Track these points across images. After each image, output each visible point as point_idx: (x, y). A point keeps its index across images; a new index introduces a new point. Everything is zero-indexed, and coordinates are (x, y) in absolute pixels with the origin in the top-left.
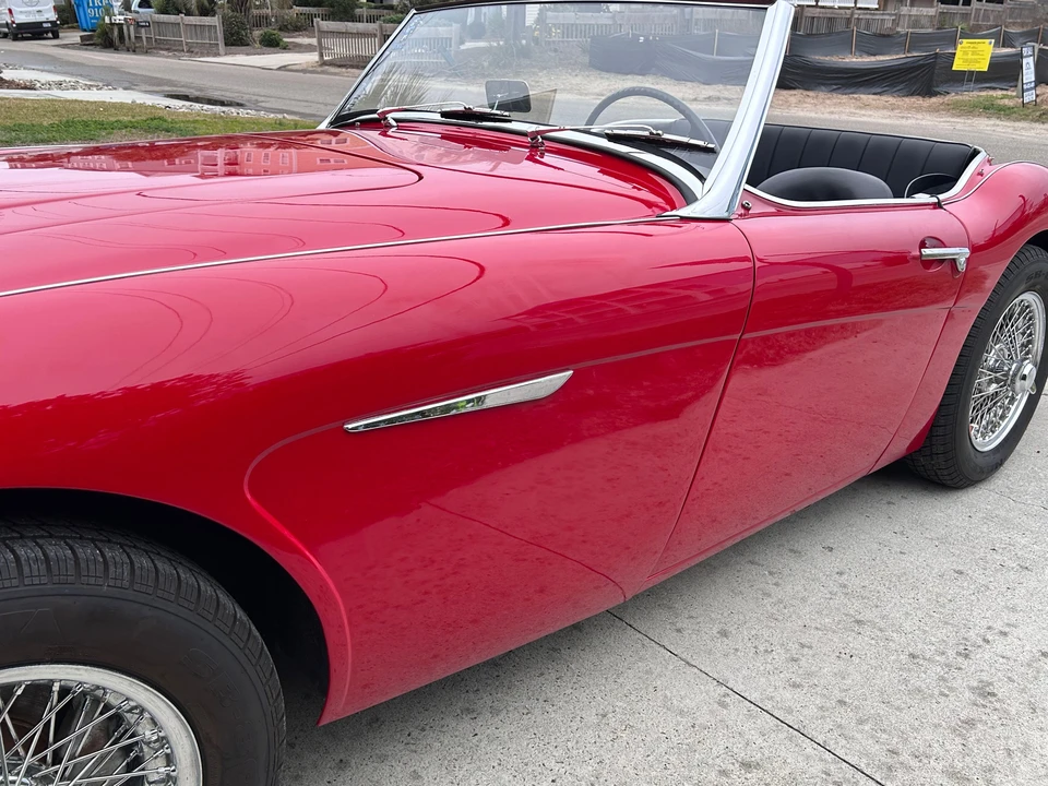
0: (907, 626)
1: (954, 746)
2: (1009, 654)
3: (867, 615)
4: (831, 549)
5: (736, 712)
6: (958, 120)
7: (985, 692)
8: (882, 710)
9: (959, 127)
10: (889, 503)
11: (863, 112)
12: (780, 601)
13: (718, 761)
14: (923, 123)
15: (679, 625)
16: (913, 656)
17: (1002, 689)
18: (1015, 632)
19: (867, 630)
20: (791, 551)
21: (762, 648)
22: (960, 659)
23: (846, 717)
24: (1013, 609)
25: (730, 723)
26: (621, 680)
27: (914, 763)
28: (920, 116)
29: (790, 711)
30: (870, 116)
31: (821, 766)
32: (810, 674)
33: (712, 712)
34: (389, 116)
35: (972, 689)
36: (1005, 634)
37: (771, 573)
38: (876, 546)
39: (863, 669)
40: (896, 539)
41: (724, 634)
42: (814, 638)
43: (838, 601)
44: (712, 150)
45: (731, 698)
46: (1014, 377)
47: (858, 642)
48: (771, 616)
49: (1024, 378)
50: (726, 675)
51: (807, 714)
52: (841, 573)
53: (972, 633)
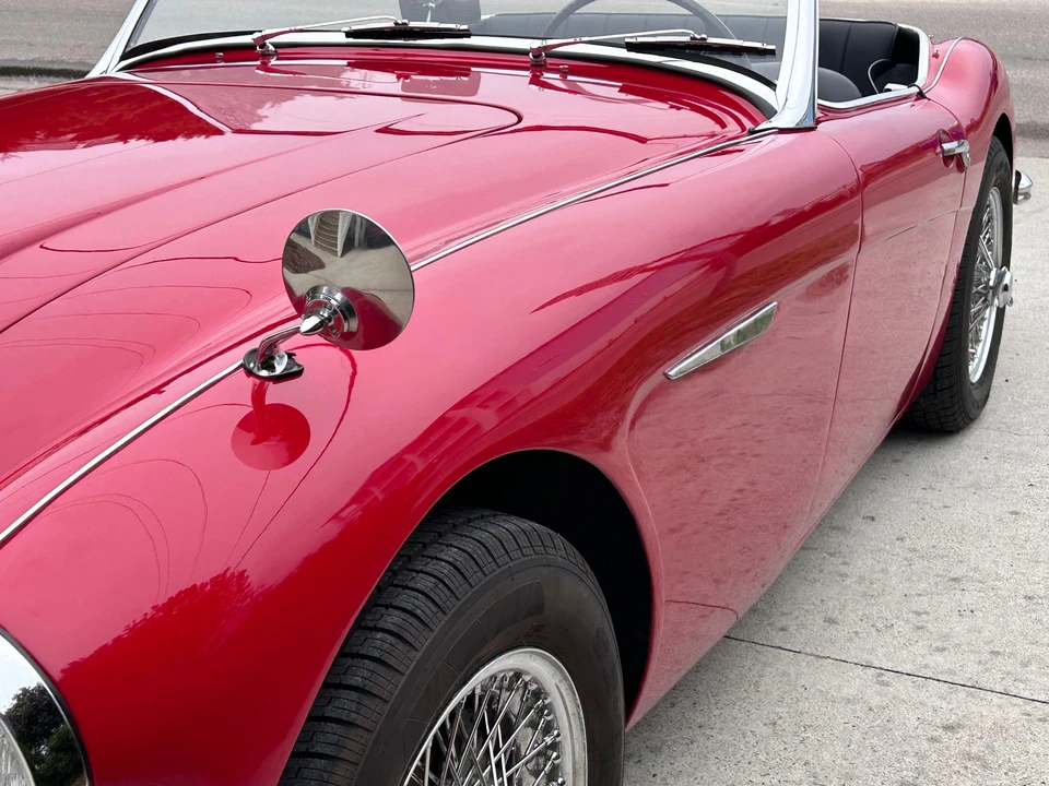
0: (1001, 571)
3: (958, 572)
4: (873, 519)
5: (902, 687)
8: (1036, 650)
10: (896, 461)
13: (920, 731)
15: (779, 625)
16: (1026, 598)
19: (966, 585)
20: (833, 528)
21: (880, 625)
23: (1010, 664)
25: (905, 697)
26: (762, 689)
29: (951, 672)
31: (1017, 710)
32: (946, 637)
33: (878, 693)
34: (267, 41)
37: (831, 555)
38: (914, 506)
39: (992, 619)
40: (930, 496)
41: (831, 621)
42: (923, 603)
43: (918, 566)
44: (772, 52)
45: (887, 677)
46: (995, 289)
47: (969, 599)
48: (864, 594)
49: (1006, 288)
50: (865, 657)
51: (970, 671)
52: (901, 539)
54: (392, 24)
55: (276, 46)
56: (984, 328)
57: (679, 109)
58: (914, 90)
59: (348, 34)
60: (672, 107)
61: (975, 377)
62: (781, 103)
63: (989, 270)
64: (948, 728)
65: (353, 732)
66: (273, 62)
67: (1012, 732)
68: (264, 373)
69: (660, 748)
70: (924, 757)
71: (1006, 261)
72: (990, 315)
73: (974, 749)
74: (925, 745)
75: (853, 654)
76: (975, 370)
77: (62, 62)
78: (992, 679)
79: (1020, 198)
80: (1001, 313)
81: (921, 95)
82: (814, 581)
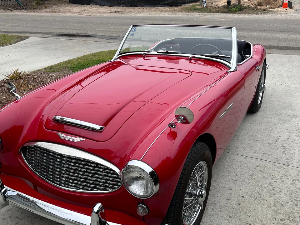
0: (264, 139)
1: (284, 155)
2: (283, 140)
3: (257, 139)
4: (242, 129)
5: (249, 159)
6: (188, 14)
7: (283, 146)
8: (271, 153)
9: (190, 16)
11: (162, 13)
12: (241, 140)
13: (252, 167)
14: (180, 15)
15: (228, 148)
16: (269, 144)
17: (285, 145)
19: (259, 141)
21: (245, 149)
22: (276, 142)
23: (266, 155)
24: (279, 132)
25: (250, 161)
26: (227, 160)
27: (280, 159)
28: (178, 13)
29: (257, 157)
30: (165, 14)
31: (268, 163)
32: (256, 151)
35: (281, 146)
36: (280, 137)
37: (236, 136)
38: (249, 127)
39: (263, 148)
40: (252, 125)
41: (237, 148)
42: (252, 145)
43: (251, 138)
44: (230, 57)
45: (247, 158)
46: (263, 88)
47: (259, 144)
49: (265, 88)
50: (243, 154)
51: (260, 157)
52: (247, 133)
53: (275, 138)
54: (165, 51)
56: (260, 94)
57: (214, 67)
58: (251, 57)
60: (213, 67)
61: (259, 103)
62: (231, 66)
63: (262, 85)
64: (257, 166)
67: (267, 167)
68: (172, 127)
70: (253, 171)
71: (264, 83)
73: (261, 170)
74: (253, 169)
75: (241, 154)
77: (82, 33)
78: (264, 158)
79: (267, 69)
80: (263, 92)
82: (233, 141)
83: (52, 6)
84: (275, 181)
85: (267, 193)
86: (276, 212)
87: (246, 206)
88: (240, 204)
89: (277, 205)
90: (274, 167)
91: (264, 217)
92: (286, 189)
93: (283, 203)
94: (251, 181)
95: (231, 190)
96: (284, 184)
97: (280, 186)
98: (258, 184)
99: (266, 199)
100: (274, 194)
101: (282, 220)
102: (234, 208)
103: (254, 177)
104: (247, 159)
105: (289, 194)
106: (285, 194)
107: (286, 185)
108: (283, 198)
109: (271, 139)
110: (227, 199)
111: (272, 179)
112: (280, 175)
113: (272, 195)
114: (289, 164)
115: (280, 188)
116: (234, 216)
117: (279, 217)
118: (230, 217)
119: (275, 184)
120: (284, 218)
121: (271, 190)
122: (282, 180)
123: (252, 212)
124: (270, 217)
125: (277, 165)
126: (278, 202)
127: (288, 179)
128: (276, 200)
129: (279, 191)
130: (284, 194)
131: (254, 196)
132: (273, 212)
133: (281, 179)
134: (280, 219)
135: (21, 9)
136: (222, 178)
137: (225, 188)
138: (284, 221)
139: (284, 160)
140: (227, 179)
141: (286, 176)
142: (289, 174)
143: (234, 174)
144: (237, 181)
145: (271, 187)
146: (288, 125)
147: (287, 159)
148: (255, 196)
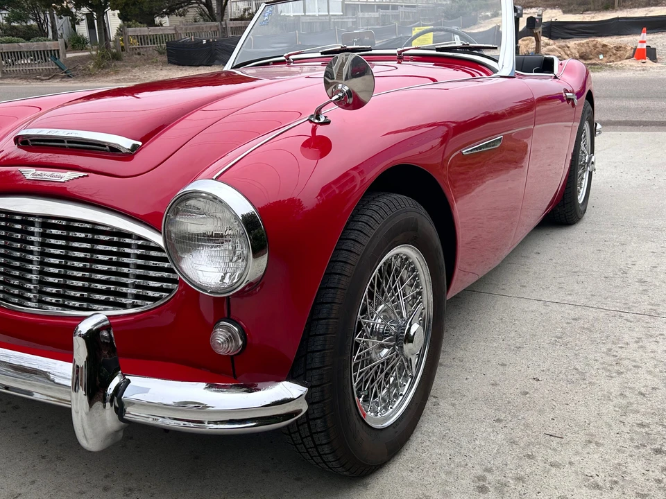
0: (594, 269)
1: (646, 297)
2: (641, 270)
3: (576, 270)
4: (539, 253)
5: (554, 307)
7: (642, 282)
8: (610, 294)
12: (535, 273)
13: (563, 321)
15: (502, 288)
16: (605, 277)
17: (648, 280)
18: (638, 263)
19: (580, 274)
20: (522, 256)
21: (544, 287)
22: (625, 275)
23: (599, 299)
24: (630, 257)
25: (556, 310)
26: (496, 308)
27: (635, 305)
29: (575, 301)
31: (603, 313)
32: (572, 291)
33: (544, 309)
35: (637, 282)
36: (634, 264)
37: (522, 265)
38: (556, 249)
39: (591, 284)
40: (563, 245)
41: (523, 286)
42: (562, 280)
43: (559, 268)
44: (496, 48)
45: (548, 304)
46: (588, 163)
47: (582, 278)
48: (537, 278)
49: (593, 163)
50: (538, 298)
51: (583, 301)
52: (551, 260)
53: (621, 267)
54: (340, 48)
55: (294, 60)
56: (583, 182)
58: (553, 75)
59: (322, 53)
61: (580, 202)
62: (501, 68)
63: (585, 156)
64: (575, 319)
65: (352, 254)
66: (292, 64)
67: (601, 320)
68: (316, 121)
69: (455, 328)
70: (565, 329)
71: (592, 152)
72: (586, 176)
73: (586, 326)
74: (565, 325)
75: (534, 296)
76: (581, 199)
78: (593, 304)
79: (597, 133)
80: (590, 174)
81: (556, 77)
82: (515, 274)
83: (129, 71)
84: (621, 347)
85: (600, 372)
86: (626, 410)
87: (543, 397)
88: (527, 393)
89: (627, 394)
90: (620, 320)
91: (593, 419)
92: (653, 362)
93: (643, 390)
94: (558, 347)
95: (503, 365)
96: (645, 352)
97: (637, 356)
98: (577, 352)
99: (598, 382)
100: (620, 373)
101: (642, 425)
102: (509, 403)
103: (567, 339)
104: (548, 306)
105: (661, 372)
106: (650, 372)
107: (652, 355)
108: (644, 380)
109: (610, 269)
110: (493, 385)
111: (614, 343)
112: (635, 334)
113: (614, 375)
114: (658, 314)
115: (635, 361)
116: (510, 418)
117: (632, 418)
118: (499, 421)
119: (622, 354)
120: (648, 422)
121: (611, 365)
122: (641, 344)
123: (561, 410)
124: (609, 420)
125: (629, 316)
126: (630, 388)
127: (657, 342)
128: (626, 385)
129: (634, 366)
130: (647, 371)
131: (564, 377)
132: (617, 409)
133: (637, 342)
134: (638, 424)
135: (63, 77)
136: (482, 343)
137: (489, 361)
138: (649, 427)
139: (645, 307)
140: (495, 345)
141: (651, 336)
142: (658, 333)
143: (513, 334)
144: (520, 347)
145: (612, 358)
146: (654, 245)
147: (652, 305)
148: (569, 377)
